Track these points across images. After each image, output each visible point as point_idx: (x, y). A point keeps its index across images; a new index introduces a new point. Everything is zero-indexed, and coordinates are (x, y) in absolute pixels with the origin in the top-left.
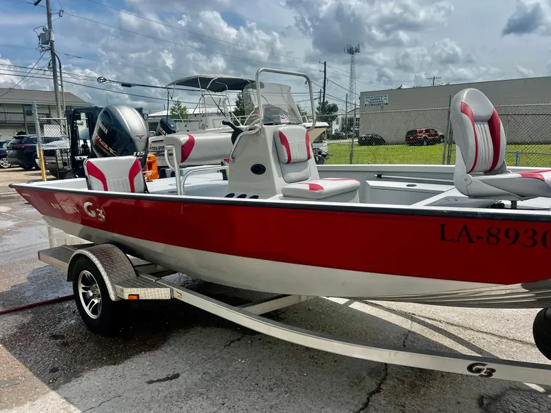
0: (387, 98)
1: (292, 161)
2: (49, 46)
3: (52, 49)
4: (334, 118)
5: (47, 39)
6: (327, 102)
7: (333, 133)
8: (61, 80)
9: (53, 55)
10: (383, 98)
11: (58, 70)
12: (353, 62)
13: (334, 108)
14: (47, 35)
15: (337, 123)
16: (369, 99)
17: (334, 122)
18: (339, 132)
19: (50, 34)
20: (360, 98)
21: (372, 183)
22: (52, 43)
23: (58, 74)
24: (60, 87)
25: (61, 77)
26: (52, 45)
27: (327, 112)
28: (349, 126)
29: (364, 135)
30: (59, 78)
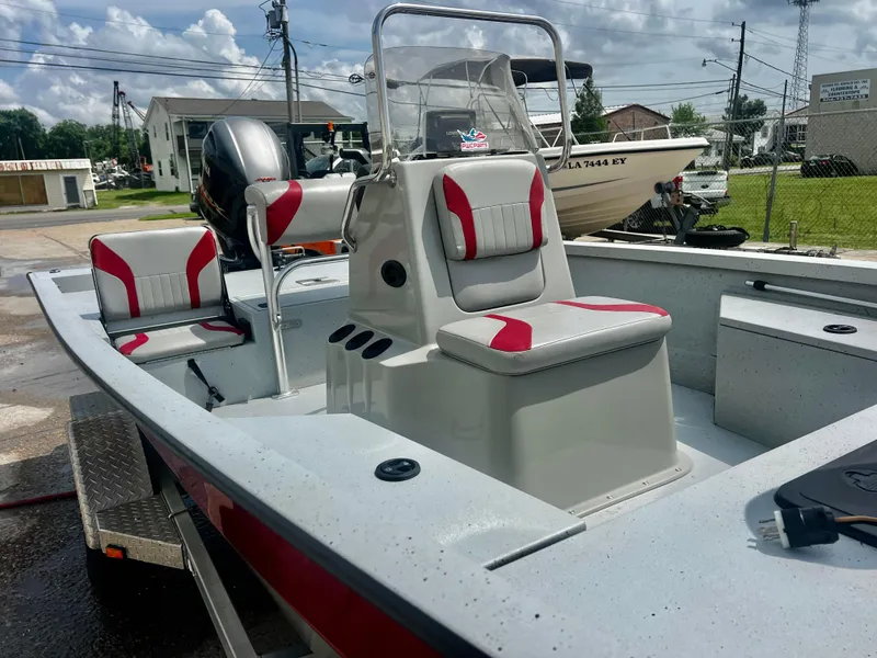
0: (868, 85)
1: (478, 255)
2: (281, 30)
3: (284, 35)
4: (758, 126)
5: (278, 20)
6: (746, 97)
7: (756, 152)
8: (297, 83)
9: (287, 44)
10: (859, 86)
11: (293, 67)
12: (803, 21)
13: (759, 108)
14: (277, 12)
15: (764, 135)
16: (829, 89)
17: (758, 135)
18: (766, 152)
19: (281, 11)
20: (810, 87)
21: (735, 309)
22: (285, 24)
23: (293, 74)
24: (295, 94)
25: (297, 77)
26: (285, 29)
27: (744, 115)
28: (789, 140)
29: (816, 158)
30: (294, 80)
